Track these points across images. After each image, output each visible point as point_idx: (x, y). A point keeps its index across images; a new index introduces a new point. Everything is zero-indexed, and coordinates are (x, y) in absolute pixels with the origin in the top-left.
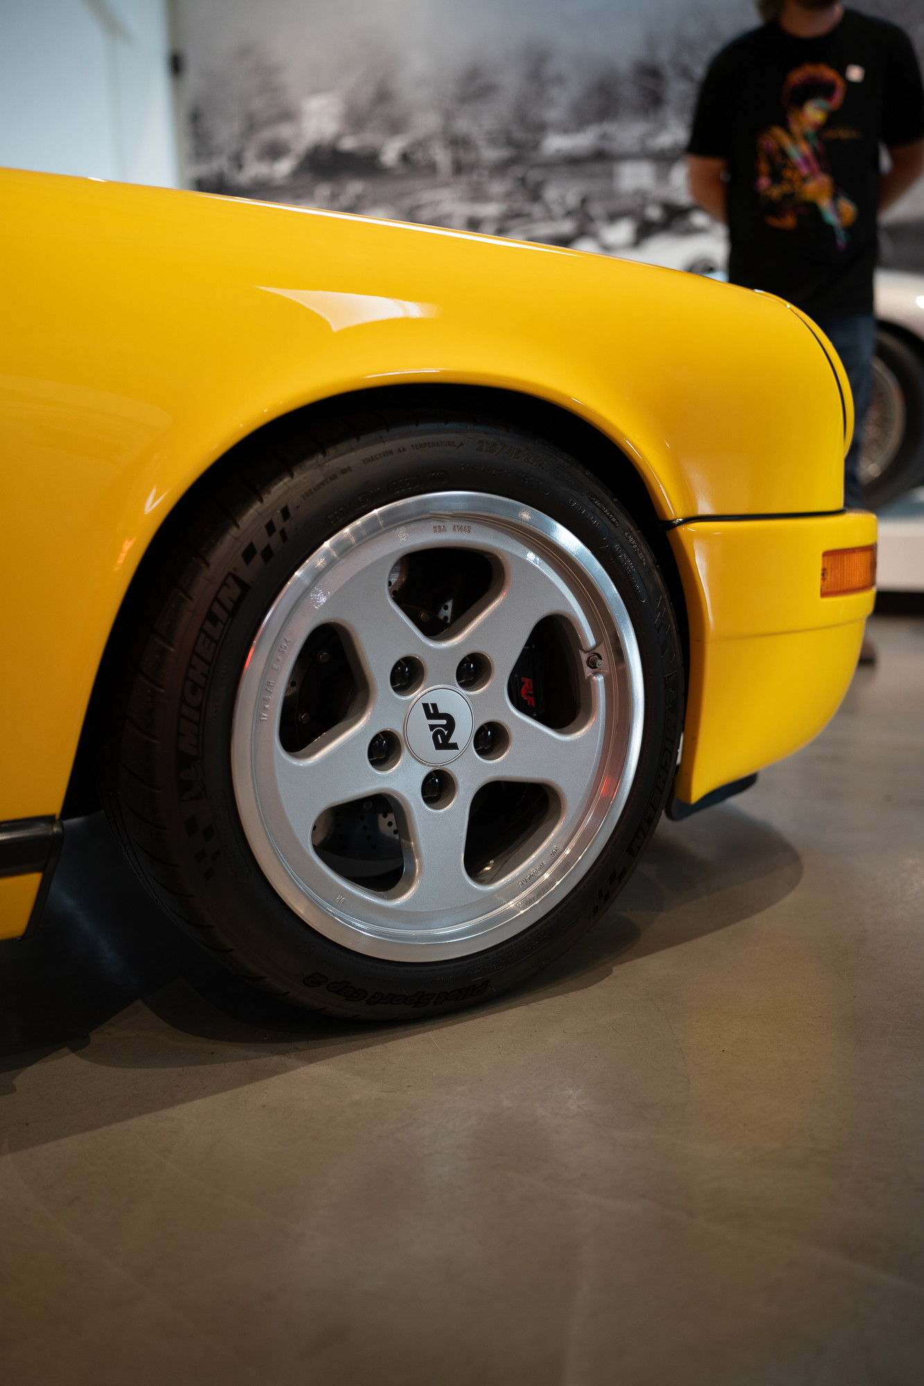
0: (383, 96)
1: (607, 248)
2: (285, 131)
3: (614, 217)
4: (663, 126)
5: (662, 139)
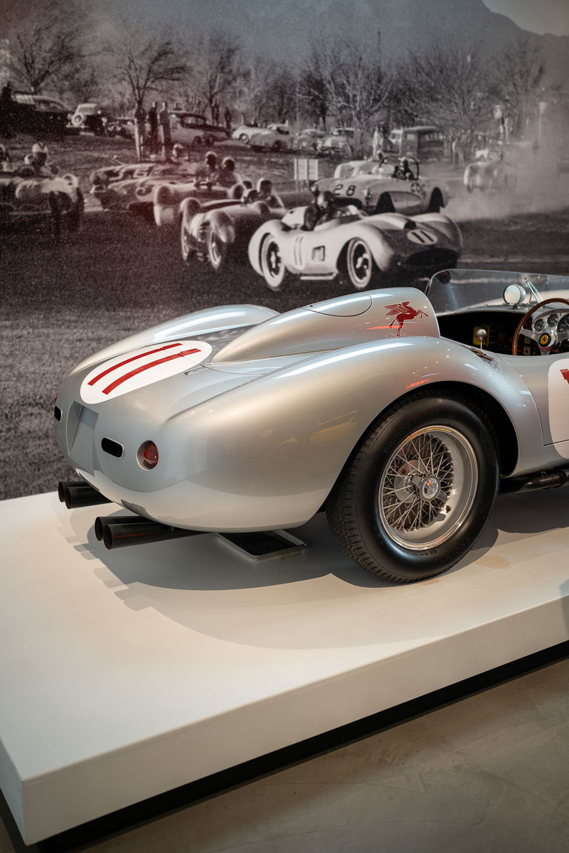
1: (286, 228)
3: (291, 204)
4: (326, 133)
5: (328, 143)
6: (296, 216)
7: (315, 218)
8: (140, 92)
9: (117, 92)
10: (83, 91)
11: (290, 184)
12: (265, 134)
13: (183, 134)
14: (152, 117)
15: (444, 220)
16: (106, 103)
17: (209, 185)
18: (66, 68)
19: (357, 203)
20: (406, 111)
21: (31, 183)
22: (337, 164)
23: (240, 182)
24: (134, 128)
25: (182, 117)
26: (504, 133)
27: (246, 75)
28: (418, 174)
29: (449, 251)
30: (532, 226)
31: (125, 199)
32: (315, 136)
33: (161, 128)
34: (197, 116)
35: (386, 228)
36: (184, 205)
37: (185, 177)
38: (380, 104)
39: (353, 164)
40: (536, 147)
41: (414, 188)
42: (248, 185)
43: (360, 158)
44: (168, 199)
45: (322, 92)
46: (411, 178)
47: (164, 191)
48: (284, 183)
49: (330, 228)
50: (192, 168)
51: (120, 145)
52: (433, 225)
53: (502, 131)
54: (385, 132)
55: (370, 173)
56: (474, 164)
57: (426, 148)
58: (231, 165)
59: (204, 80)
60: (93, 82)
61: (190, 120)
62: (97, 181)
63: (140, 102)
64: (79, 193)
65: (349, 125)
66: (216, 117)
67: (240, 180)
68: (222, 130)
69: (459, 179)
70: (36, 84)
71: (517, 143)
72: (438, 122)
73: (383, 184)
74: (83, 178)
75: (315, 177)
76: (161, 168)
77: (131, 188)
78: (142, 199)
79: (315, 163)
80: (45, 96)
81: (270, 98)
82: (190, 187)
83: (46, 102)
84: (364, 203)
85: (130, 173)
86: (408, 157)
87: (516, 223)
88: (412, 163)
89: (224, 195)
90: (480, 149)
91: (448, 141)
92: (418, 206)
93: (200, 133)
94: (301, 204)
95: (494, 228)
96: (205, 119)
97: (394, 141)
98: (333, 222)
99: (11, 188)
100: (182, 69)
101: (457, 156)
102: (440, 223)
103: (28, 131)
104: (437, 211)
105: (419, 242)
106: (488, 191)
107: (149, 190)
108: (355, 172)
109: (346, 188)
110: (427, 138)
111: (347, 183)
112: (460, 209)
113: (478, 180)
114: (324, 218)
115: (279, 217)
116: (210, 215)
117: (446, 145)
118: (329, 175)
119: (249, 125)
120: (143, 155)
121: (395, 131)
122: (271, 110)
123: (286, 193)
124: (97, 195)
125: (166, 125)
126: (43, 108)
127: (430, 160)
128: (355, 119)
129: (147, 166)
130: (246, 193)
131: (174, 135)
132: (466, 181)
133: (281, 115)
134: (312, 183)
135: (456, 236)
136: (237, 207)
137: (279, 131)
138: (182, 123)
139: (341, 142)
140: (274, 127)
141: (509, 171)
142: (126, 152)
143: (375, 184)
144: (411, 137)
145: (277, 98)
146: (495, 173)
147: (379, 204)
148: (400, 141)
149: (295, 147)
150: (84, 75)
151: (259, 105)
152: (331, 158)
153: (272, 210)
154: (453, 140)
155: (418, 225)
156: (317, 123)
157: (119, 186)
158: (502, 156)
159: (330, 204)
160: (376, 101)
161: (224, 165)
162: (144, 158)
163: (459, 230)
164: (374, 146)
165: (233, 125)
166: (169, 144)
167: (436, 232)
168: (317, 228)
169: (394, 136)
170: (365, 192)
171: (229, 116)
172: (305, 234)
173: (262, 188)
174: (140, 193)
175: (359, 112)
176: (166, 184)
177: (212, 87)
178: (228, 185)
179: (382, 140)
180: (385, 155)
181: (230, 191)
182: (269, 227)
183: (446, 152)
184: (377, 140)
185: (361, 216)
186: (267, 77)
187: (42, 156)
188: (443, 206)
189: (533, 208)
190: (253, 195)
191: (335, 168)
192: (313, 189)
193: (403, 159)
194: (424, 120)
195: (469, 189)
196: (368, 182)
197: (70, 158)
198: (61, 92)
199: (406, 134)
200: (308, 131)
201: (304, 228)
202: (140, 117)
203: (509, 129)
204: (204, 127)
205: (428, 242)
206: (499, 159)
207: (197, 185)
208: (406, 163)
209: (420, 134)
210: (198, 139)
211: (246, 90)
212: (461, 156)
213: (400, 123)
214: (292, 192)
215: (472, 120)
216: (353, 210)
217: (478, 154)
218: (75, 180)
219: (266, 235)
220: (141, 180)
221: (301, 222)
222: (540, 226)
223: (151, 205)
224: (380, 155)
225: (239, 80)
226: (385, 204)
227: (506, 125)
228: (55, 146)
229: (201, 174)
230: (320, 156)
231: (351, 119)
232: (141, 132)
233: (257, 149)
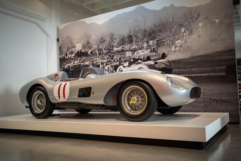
0: (88, 43)
1: (124, 67)
2: (74, 49)
3: (125, 62)
4: (133, 45)
5: (133, 48)
6: (127, 64)
7: (131, 64)
8: (98, 46)
9: (95, 47)
10: (90, 48)
11: (125, 58)
12: (120, 48)
13: (105, 52)
14: (100, 50)
15: (166, 61)
16: (93, 49)
17: (109, 60)
18: (88, 45)
19: (141, 60)
20: (153, 37)
21: (83, 63)
22: (135, 52)
23: (115, 59)
24: (97, 52)
25: (105, 49)
26: (186, 35)
27: (116, 39)
28: (157, 50)
29: (169, 69)
30: (200, 59)
31: (96, 64)
32: (130, 47)
33: (101, 51)
34: (107, 48)
35: (149, 64)
36: (105, 64)
37: (105, 59)
38: (146, 37)
39: (139, 51)
40: (199, 36)
41: (157, 54)
42: (116, 59)
43: (141, 49)
44: (102, 63)
45: (131, 38)
46: (156, 51)
47: (102, 62)
48: (124, 58)
49: (134, 66)
50: (106, 57)
51: (95, 55)
52: (163, 62)
53: (185, 34)
54: (148, 42)
55: (144, 52)
56: (175, 45)
57: (159, 44)
58: (113, 56)
59: (108, 41)
60: (92, 46)
61: (106, 49)
62: (92, 62)
63: (98, 48)
64: (89, 64)
65: (138, 43)
66: (110, 47)
67: (115, 58)
68: (112, 49)
69: (171, 49)
70: (84, 48)
71: (191, 37)
72: (163, 37)
73: (148, 54)
74: (90, 62)
75: (130, 55)
76: (101, 58)
77: (96, 62)
78: (98, 64)
79: (130, 52)
80: (85, 50)
81: (120, 41)
82: (106, 61)
83: (85, 51)
84: (143, 59)
85: (96, 60)
86: (155, 47)
87: (193, 59)
88: (155, 48)
89: (112, 61)
90: (177, 41)
91: (166, 41)
92: (158, 58)
93: (108, 51)
94: (127, 61)
95: (185, 61)
96: (108, 48)
97: (150, 44)
98: (135, 64)
99: (81, 64)
100: (105, 40)
101: (169, 44)
102: (165, 62)
103: (83, 56)
104: (164, 59)
105: (159, 67)
106: (181, 51)
107: (99, 62)
108: (140, 52)
109: (138, 57)
110: (160, 41)
111: (138, 55)
112: (171, 57)
113: (177, 49)
114: (133, 64)
115: (123, 65)
116: (109, 66)
117: (166, 42)
118: (134, 54)
119: (117, 48)
120: (98, 56)
121: (150, 42)
122: (121, 44)
123: (124, 59)
124: (92, 64)
125: (102, 51)
126: (85, 52)
127: (161, 46)
128: (140, 41)
129: (99, 58)
130: (116, 60)
131: (103, 52)
132: (173, 50)
133: (123, 44)
134: (130, 57)
135: (171, 64)
136: (114, 63)
137: (122, 47)
138: (105, 50)
139: (136, 47)
140: (121, 47)
141: (189, 45)
142: (96, 56)
143: (146, 55)
144: (155, 42)
145: (122, 41)
146: (184, 46)
147: (147, 59)
148: (152, 44)
149: (126, 50)
150: (90, 45)
151: (118, 43)
152: (134, 51)
153: (121, 63)
154: (168, 40)
155: (158, 63)
156: (130, 44)
157: (95, 62)
158: (186, 41)
159: (134, 61)
160: (145, 36)
161: (112, 56)
162: (99, 57)
163: (172, 63)
164: (145, 46)
165: (113, 48)
166: (103, 54)
167: (164, 64)
168: (131, 66)
169: (150, 43)
170: (143, 57)
171: (113, 47)
172: (129, 68)
173: (119, 59)
174: (98, 63)
175: (141, 40)
176: (102, 61)
177: (110, 42)
178: (112, 59)
179: (147, 45)
180: (148, 48)
181: (113, 61)
182: (121, 67)
183: (166, 43)
184: (145, 45)
185: (142, 62)
186: (120, 38)
187: (85, 59)
188: (166, 57)
189: (201, 54)
190: (117, 61)
191: (135, 53)
192: (130, 58)
193: (153, 48)
194: (158, 37)
195: (174, 52)
196: (144, 54)
197: (88, 59)
198: (87, 49)
199: (153, 42)
200: (129, 46)
201: (128, 66)
202: (98, 50)
203: (187, 34)
204: (109, 50)
205: (162, 67)
206: (185, 42)
207: (107, 60)
208: (154, 48)
209: (157, 41)
210: (107, 52)
211: (116, 41)
212: (171, 44)
213: (151, 40)
214: (125, 59)
215: (174, 34)
216: (140, 61)
217: (177, 42)
218: (89, 62)
219: (120, 68)
220: (98, 61)
221: (128, 65)
222: (204, 58)
223: (100, 65)
224: (146, 48)
225: (114, 40)
226: (148, 59)
227: (186, 33)
228: (86, 57)
229: (108, 58)
230: (131, 51)
231: (139, 41)
232: (98, 53)
233: (118, 52)
